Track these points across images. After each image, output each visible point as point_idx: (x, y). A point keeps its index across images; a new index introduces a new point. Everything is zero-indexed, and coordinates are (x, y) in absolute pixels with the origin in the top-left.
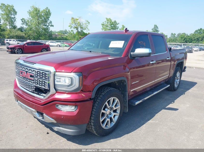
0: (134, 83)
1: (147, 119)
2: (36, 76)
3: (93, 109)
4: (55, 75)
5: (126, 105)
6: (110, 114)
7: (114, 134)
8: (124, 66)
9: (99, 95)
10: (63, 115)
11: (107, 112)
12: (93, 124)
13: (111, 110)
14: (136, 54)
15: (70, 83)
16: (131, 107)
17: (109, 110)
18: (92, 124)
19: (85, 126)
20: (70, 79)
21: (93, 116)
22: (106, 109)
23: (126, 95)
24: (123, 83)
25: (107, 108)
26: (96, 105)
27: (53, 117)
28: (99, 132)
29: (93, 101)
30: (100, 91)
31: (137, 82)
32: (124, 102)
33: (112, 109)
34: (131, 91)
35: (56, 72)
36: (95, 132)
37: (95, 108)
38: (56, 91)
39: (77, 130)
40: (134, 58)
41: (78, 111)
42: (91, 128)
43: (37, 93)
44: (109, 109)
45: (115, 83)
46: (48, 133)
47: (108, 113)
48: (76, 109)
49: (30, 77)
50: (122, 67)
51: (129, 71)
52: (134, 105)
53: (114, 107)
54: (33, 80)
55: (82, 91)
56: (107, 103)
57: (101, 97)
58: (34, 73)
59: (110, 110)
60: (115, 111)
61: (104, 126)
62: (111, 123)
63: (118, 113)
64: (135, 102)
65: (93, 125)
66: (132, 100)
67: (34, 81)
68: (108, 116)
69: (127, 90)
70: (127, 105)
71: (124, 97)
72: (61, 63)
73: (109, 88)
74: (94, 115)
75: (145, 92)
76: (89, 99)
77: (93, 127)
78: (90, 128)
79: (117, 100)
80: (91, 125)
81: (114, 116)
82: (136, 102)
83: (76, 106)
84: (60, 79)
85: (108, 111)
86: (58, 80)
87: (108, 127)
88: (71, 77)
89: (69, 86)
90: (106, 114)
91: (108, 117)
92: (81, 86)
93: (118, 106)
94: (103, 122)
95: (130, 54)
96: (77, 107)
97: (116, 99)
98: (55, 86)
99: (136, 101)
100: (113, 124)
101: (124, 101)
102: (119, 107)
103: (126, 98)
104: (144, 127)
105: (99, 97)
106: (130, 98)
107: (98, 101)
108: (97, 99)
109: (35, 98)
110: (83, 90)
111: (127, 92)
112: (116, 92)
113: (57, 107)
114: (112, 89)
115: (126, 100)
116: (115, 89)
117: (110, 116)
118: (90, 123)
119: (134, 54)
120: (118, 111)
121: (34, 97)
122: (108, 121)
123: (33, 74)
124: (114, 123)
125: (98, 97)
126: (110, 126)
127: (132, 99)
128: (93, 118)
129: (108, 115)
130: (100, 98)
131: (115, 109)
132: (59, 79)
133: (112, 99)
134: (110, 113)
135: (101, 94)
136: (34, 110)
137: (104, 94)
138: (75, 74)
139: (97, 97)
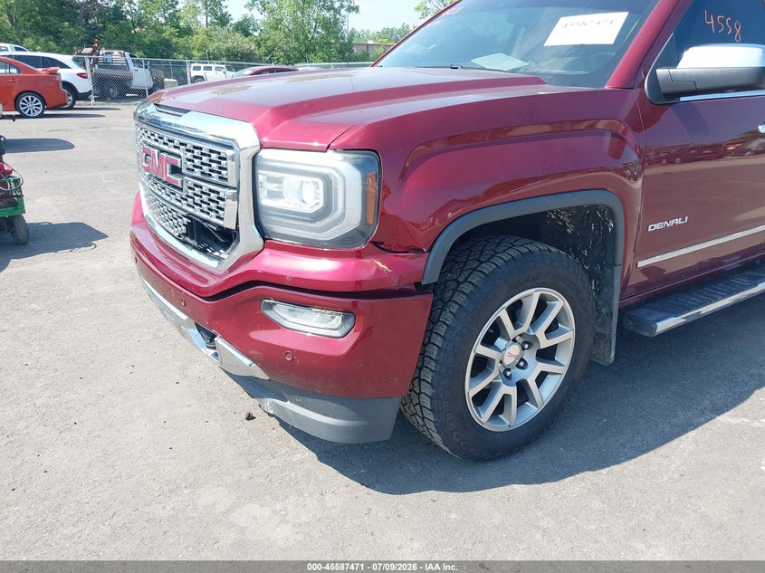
0: (657, 226)
1: (706, 403)
2: (188, 169)
3: (434, 335)
4: (258, 162)
5: (606, 332)
6: (522, 364)
7: (532, 456)
8: (614, 135)
9: (466, 274)
10: (291, 350)
11: (506, 353)
12: (429, 403)
13: (526, 346)
14: (683, 75)
15: (321, 205)
16: (634, 342)
17: (515, 350)
18: (427, 402)
19: (388, 410)
20: (321, 183)
21: (432, 365)
22: (500, 342)
23: (611, 285)
24: (602, 224)
25: (506, 337)
26: (447, 317)
27: (252, 352)
28: (458, 440)
29: (430, 298)
30: (477, 256)
31: (678, 221)
32: (597, 317)
33: (530, 345)
34: (641, 264)
35: (262, 147)
36: (437, 439)
37: (442, 330)
38: (265, 240)
39: (353, 420)
40: (670, 96)
41: (353, 337)
42: (423, 418)
43: (196, 244)
44: (514, 340)
45: (563, 221)
46: (250, 417)
47: (508, 361)
48: (349, 327)
49: (168, 175)
50: (607, 139)
51: (640, 173)
52: (647, 334)
53: (540, 333)
54: (179, 186)
55: (378, 246)
56: (503, 314)
57: (474, 282)
58: (182, 155)
59: (523, 349)
60: (547, 355)
61: (483, 417)
62: (520, 404)
63: (563, 365)
64: (655, 318)
65: (429, 407)
66: (643, 312)
67: (181, 189)
68: (508, 373)
69: (619, 260)
70: (611, 329)
71: (598, 293)
72: (286, 106)
73: (524, 241)
74: (433, 363)
75: (709, 277)
76: (413, 287)
77: (431, 417)
78: (420, 420)
79: (560, 303)
80: (421, 407)
81: (541, 378)
82: (658, 321)
83: (347, 313)
84: (279, 181)
85: (508, 352)
86: (272, 187)
87: (504, 423)
88: (325, 171)
89: (316, 217)
90: (498, 365)
91: (509, 378)
92: (371, 221)
93: (564, 332)
94: (481, 398)
95: (654, 73)
96: (352, 319)
97: (557, 300)
98: (262, 216)
99: (662, 315)
100: (532, 411)
101: (599, 311)
102: (567, 336)
103: (612, 299)
104: (687, 443)
105: (465, 281)
106: (631, 301)
107: (460, 298)
108: (456, 290)
109: (191, 268)
110: (382, 243)
111: (618, 271)
112: (555, 264)
113: (269, 313)
114: (537, 247)
115: (610, 306)
116: (553, 249)
117: (519, 374)
118: (419, 394)
119: (671, 78)
120: (564, 357)
121: (186, 259)
122: (506, 398)
123: (179, 160)
124: (536, 406)
125: (461, 279)
126: (515, 418)
127: (638, 305)
128: (427, 376)
129: (509, 370)
130: (467, 288)
131: (545, 343)
132: (276, 185)
133: (532, 297)
134: (522, 360)
135: (474, 270)
136: (184, 317)
137: (490, 269)
138: (345, 159)
139: (456, 280)
